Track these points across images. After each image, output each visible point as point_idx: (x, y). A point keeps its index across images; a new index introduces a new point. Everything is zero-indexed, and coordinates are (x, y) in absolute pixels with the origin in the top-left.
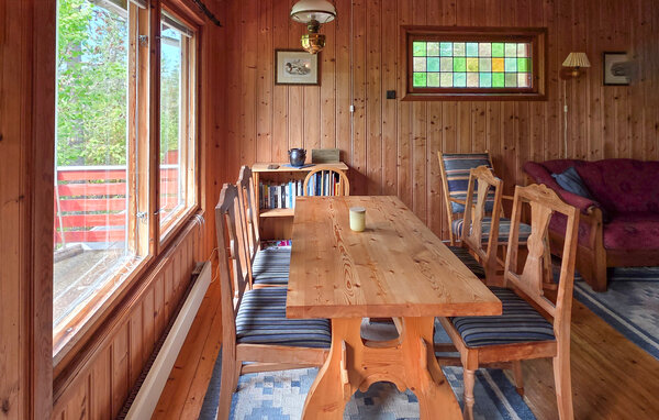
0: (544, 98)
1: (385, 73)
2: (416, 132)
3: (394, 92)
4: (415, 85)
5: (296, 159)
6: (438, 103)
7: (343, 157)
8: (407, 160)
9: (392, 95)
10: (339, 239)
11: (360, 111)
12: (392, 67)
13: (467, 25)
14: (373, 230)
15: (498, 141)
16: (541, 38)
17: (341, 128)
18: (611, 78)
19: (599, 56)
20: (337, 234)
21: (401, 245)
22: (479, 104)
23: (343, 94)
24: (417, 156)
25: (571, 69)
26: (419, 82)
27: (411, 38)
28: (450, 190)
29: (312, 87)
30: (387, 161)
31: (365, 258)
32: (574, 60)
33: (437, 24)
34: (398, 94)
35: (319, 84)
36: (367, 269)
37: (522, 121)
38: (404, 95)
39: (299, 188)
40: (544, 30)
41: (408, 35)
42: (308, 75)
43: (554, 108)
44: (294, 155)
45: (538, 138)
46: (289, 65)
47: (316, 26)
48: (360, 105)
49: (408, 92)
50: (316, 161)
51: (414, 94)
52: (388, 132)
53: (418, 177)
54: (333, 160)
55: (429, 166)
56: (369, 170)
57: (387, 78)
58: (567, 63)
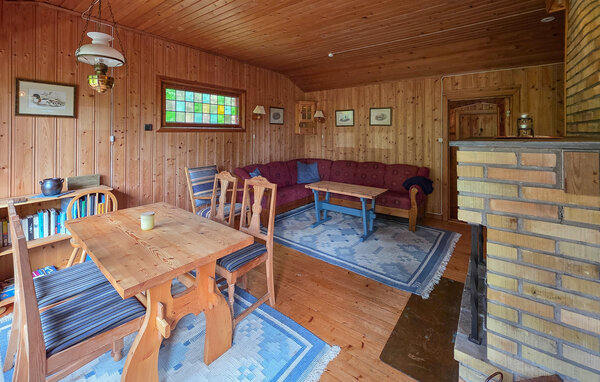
0: (244, 131)
1: (143, 111)
2: (168, 154)
3: (151, 125)
4: (167, 120)
5: (51, 189)
6: (184, 134)
7: (102, 181)
8: (160, 177)
9: (149, 128)
10: (137, 239)
11: (120, 141)
12: (149, 106)
13: (203, 82)
14: (160, 226)
15: (220, 158)
16: (243, 95)
17: (100, 156)
18: (273, 121)
19: (268, 108)
20: (132, 236)
21: (187, 228)
22: (211, 134)
23: (102, 126)
24: (168, 173)
25: (257, 115)
26: (170, 118)
27: (165, 86)
28: (194, 192)
29: (67, 119)
30: (144, 179)
31: (165, 243)
32: (259, 110)
33: (184, 78)
34: (154, 127)
35: (76, 116)
36: (172, 248)
37: (234, 144)
38: (159, 128)
39: (53, 216)
40: (245, 91)
41: (162, 83)
42: (62, 108)
43: (249, 136)
44: (48, 185)
45: (241, 154)
46: (37, 96)
47: (104, 69)
48: (119, 135)
49: (162, 125)
50: (73, 187)
51: (167, 127)
52: (145, 157)
53: (169, 188)
54: (92, 184)
55: (178, 179)
56: (128, 188)
57: (145, 114)
58: (255, 112)
